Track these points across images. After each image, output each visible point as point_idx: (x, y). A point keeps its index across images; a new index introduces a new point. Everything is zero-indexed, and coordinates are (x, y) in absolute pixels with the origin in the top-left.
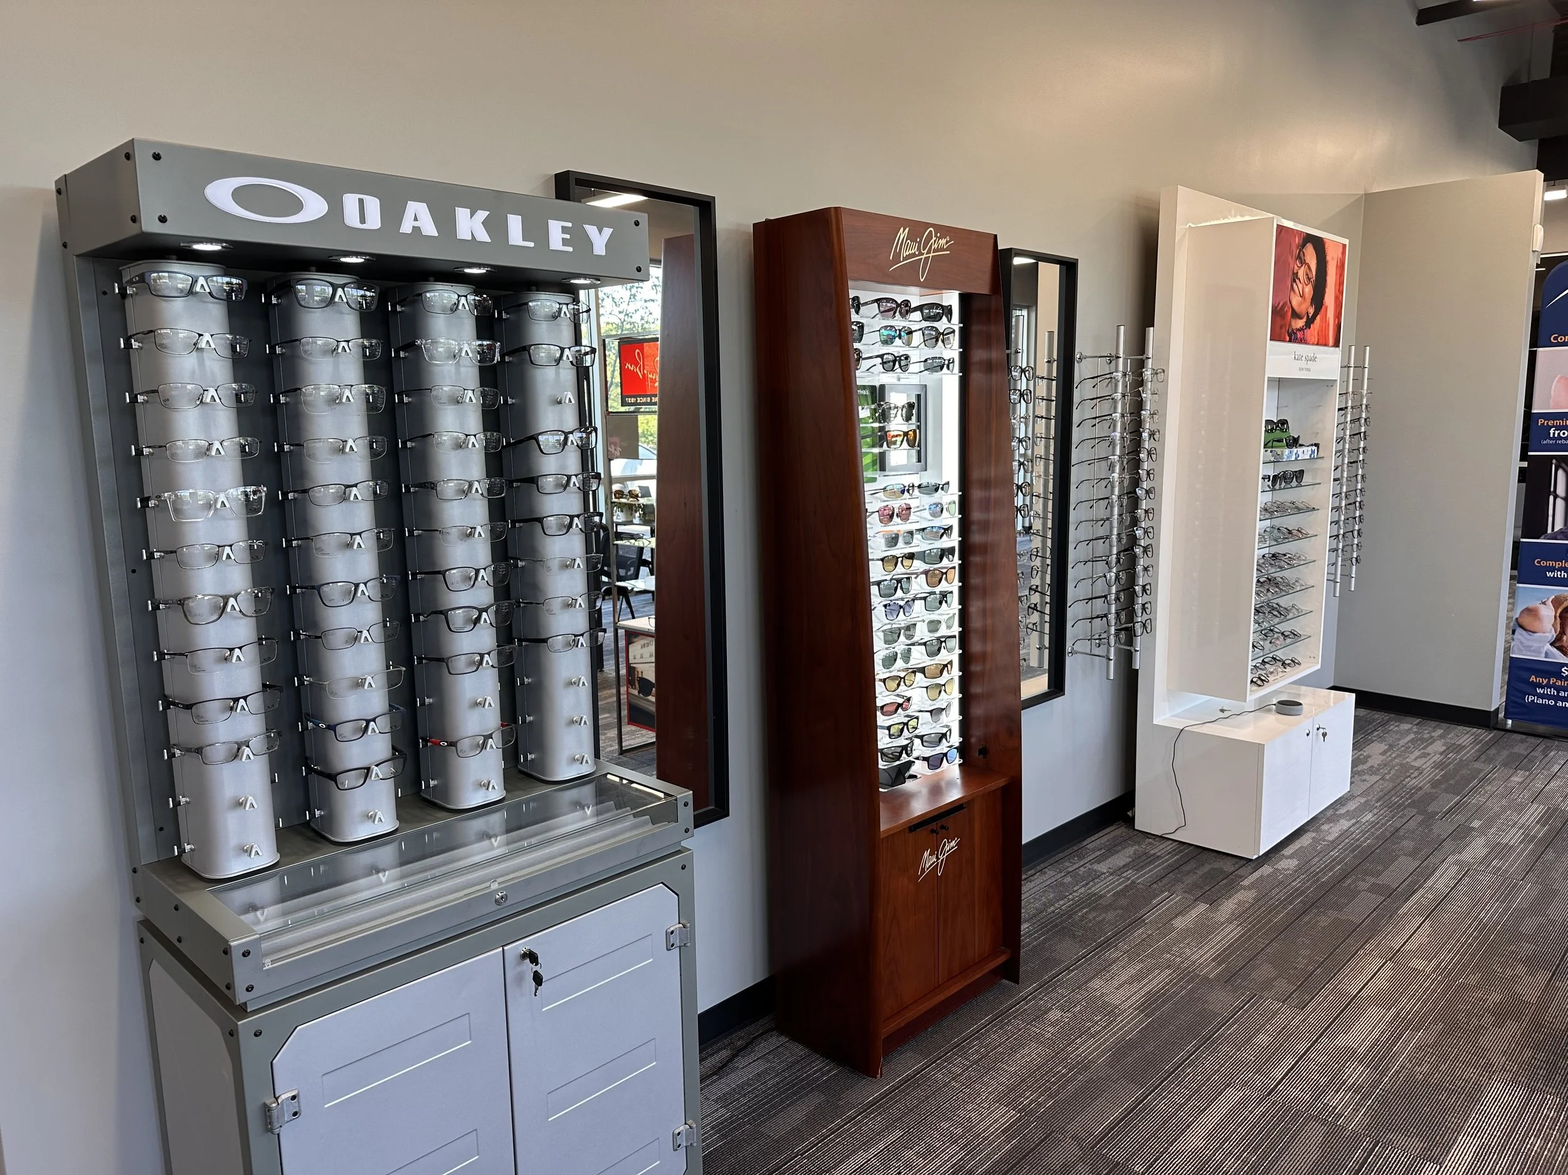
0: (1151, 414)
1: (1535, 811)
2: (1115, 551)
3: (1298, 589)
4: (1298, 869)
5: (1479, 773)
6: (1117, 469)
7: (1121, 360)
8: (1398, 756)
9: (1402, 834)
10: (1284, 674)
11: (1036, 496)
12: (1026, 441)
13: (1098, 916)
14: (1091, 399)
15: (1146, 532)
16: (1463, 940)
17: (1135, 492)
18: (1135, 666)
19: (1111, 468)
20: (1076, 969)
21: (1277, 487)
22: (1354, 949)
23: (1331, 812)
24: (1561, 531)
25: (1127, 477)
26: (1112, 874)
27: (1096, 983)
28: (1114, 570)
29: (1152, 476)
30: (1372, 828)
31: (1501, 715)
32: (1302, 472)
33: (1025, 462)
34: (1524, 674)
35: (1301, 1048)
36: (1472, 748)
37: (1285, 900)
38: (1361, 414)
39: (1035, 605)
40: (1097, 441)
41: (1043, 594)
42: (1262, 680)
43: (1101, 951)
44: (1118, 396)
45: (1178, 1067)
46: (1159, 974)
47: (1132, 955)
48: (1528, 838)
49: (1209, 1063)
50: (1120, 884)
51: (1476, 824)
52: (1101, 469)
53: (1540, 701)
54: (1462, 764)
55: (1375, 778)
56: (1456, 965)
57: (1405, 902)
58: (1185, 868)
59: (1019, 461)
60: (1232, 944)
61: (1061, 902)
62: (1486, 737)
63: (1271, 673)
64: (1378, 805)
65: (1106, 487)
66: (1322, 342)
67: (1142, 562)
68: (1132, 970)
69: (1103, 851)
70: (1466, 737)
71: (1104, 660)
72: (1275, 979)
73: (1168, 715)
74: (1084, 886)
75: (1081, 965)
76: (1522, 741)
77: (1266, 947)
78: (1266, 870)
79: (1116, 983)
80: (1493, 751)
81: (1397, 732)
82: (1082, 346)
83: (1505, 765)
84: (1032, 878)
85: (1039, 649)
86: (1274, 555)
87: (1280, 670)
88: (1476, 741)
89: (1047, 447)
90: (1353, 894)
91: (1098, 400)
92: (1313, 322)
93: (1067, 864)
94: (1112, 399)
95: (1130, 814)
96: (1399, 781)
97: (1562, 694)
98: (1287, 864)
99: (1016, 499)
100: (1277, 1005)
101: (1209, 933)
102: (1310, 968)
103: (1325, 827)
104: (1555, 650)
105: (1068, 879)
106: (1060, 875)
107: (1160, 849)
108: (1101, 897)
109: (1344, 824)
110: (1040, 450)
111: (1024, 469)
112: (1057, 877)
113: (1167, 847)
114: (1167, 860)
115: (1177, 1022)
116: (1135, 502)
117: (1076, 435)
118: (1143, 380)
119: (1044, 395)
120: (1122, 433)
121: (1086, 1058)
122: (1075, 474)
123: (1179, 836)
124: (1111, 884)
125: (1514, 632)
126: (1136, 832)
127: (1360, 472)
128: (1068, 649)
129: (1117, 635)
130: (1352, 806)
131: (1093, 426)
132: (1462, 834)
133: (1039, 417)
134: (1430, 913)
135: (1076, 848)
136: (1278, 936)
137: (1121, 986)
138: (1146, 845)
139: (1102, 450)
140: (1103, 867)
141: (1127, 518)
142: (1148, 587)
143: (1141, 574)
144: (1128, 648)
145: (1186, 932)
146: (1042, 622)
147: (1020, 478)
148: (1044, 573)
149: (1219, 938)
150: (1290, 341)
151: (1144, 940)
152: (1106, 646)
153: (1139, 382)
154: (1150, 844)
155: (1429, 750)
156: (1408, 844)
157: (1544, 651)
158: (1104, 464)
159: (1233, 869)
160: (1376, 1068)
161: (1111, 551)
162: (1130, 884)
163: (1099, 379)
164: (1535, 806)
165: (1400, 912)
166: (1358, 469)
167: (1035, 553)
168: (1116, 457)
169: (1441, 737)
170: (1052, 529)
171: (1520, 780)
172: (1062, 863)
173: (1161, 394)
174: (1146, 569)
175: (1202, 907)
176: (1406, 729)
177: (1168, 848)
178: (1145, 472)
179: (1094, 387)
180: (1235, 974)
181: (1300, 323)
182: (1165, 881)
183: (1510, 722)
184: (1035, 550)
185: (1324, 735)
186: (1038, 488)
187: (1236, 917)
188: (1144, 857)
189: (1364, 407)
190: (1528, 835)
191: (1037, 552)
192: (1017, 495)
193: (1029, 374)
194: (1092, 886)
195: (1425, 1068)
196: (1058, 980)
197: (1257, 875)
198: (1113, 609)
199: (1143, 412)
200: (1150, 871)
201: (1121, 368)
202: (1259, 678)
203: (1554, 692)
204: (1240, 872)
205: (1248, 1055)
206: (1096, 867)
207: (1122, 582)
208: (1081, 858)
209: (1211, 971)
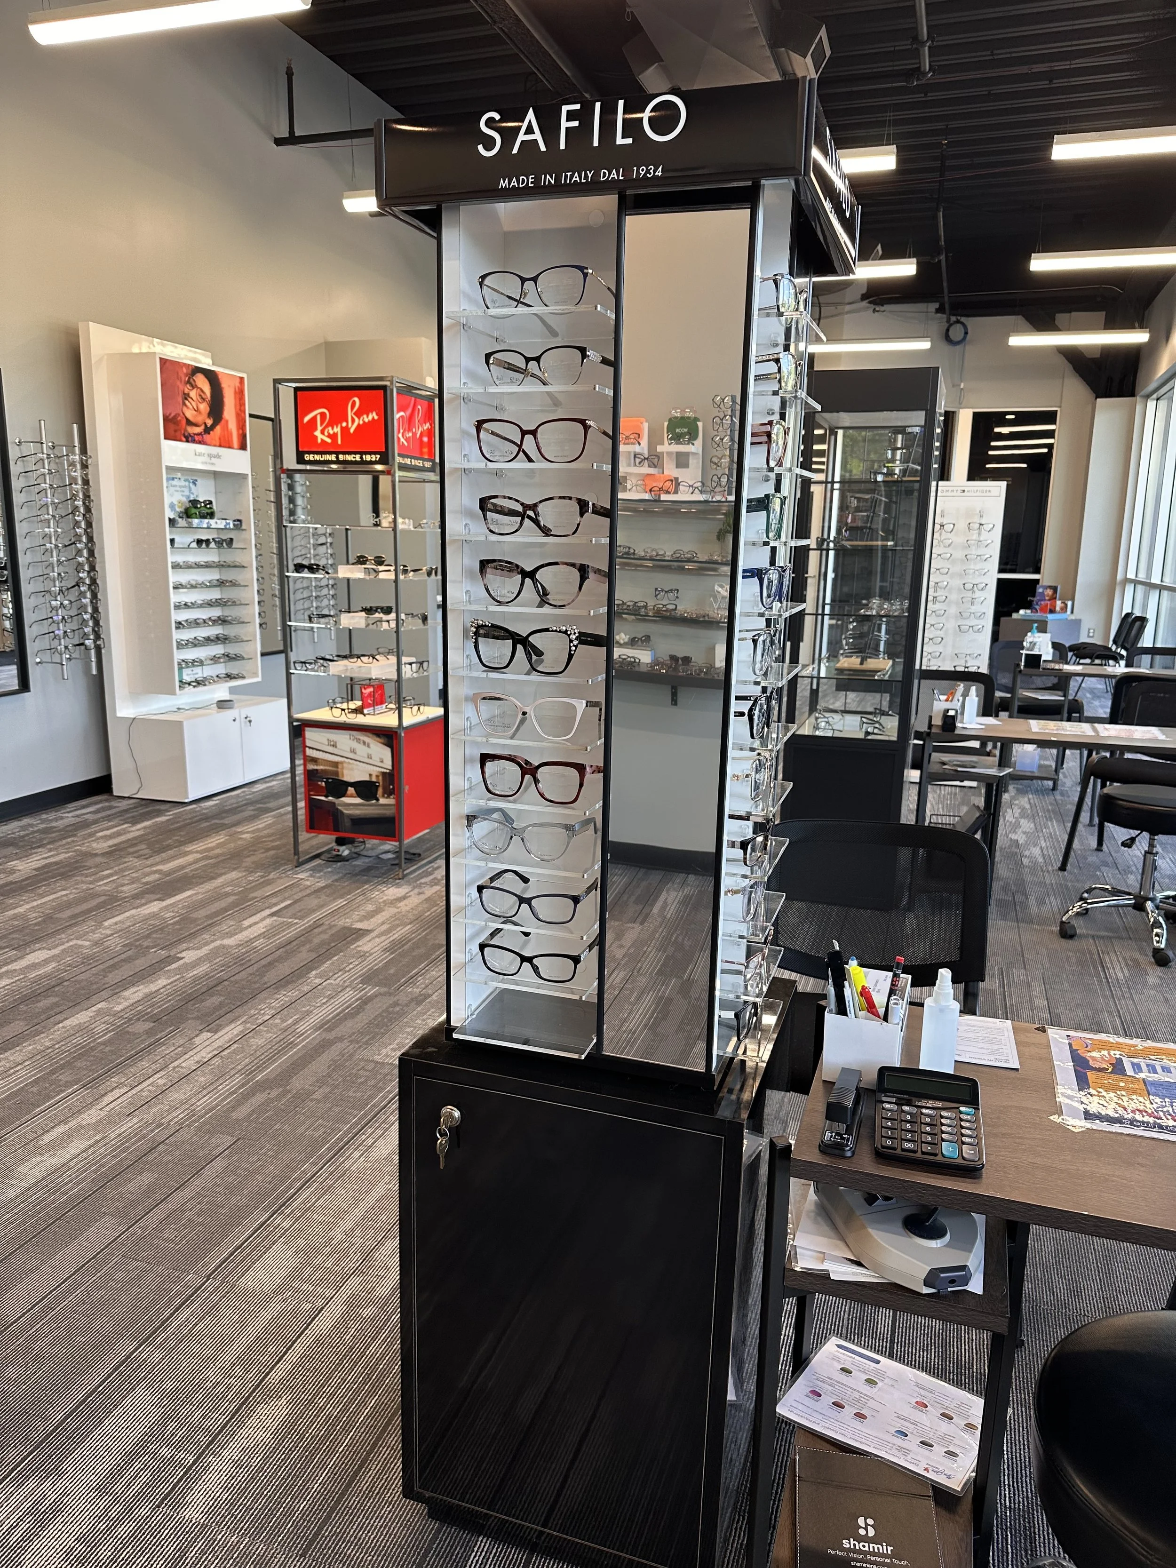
2: (57, 585)
4: (215, 805)
6: (52, 525)
7: (44, 446)
13: (44, 836)
27: (14, 862)
32: (231, 539)
37: (189, 818)
44: (46, 471)
46: (63, 855)
47: (53, 849)
50: (75, 821)
58: (133, 810)
60: (129, 839)
61: (22, 832)
66: (225, 445)
68: (46, 855)
69: (78, 807)
73: (125, 710)
74: (47, 824)
77: (151, 838)
78: (191, 807)
79: (28, 861)
90: (240, 812)
92: (212, 430)
93: (43, 816)
98: (210, 803)
101: (118, 836)
103: (258, 786)
105: (37, 822)
106: (33, 821)
107: (124, 803)
108: (55, 828)
109: (273, 784)
112: (30, 822)
114: (123, 808)
123: (140, 795)
124: (69, 822)
126: (113, 797)
135: (58, 808)
137: (31, 862)
138: (114, 803)
145: (102, 837)
149: (123, 837)
150: (188, 442)
151: (67, 843)
154: (118, 802)
159: (168, 808)
162: (83, 820)
168: (49, 516)
172: (40, 815)
175: (126, 826)
177: (130, 803)
181: (197, 430)
182: (111, 817)
185: (250, 721)
187: (145, 828)
188: (107, 808)
197: (181, 809)
200: (105, 813)
201: (45, 451)
204: (171, 809)
206: (65, 815)
208: (57, 812)
209: (103, 850)
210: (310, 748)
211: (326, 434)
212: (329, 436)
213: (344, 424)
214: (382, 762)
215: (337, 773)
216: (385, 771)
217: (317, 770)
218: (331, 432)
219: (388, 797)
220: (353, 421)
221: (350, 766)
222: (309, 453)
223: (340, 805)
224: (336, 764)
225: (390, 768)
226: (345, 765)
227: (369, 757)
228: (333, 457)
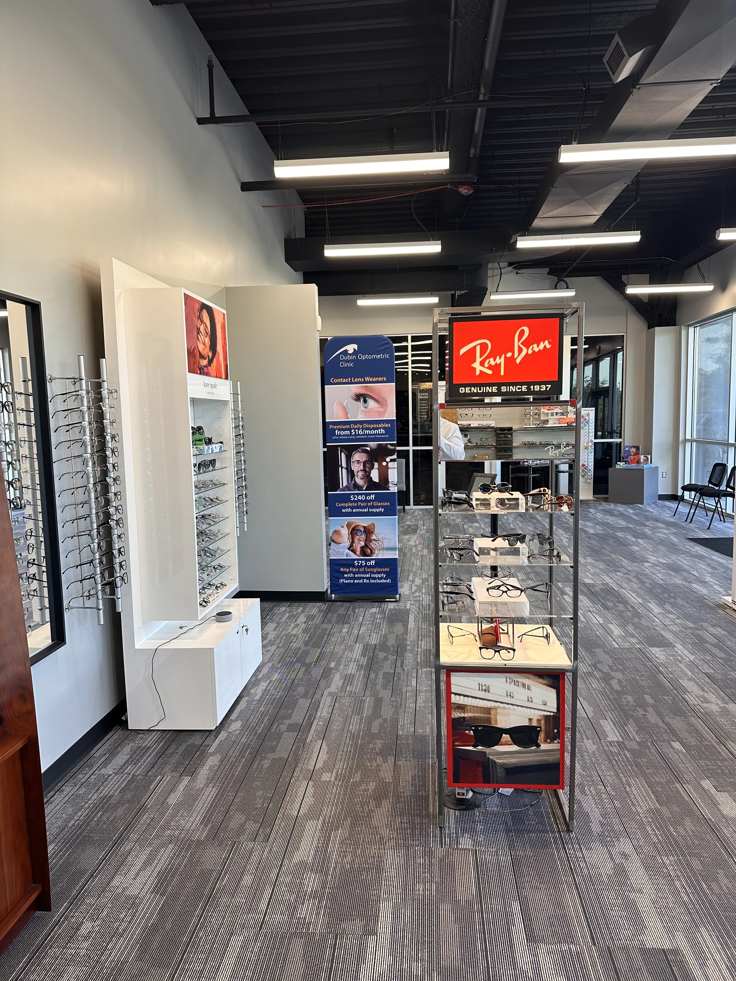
0: (110, 422)
1: (358, 648)
2: (95, 526)
3: (220, 537)
4: (243, 726)
5: (326, 631)
6: (90, 464)
7: (84, 382)
8: (283, 629)
9: (296, 683)
10: (218, 594)
11: (25, 487)
12: (12, 445)
13: (110, 816)
14: (64, 411)
15: (117, 509)
16: (345, 749)
17: (106, 480)
18: (119, 610)
19: (85, 463)
20: (99, 873)
21: (201, 471)
22: (288, 779)
23: (254, 678)
24: (346, 487)
25: (99, 469)
26: (116, 774)
27: (116, 882)
28: (96, 541)
29: (116, 468)
30: (280, 683)
31: (329, 592)
32: (214, 460)
33: (14, 462)
34: (337, 568)
35: (273, 876)
36: (319, 616)
37: (239, 755)
38: (239, 423)
39: (34, 575)
40: (72, 443)
41: (39, 565)
42: (206, 602)
43: (117, 847)
44: (85, 408)
45: (193, 935)
46: (165, 851)
47: (141, 842)
48: (360, 667)
49: (215, 919)
50: (124, 780)
51: (333, 665)
52: (77, 464)
53: (346, 582)
54: (316, 627)
55: (274, 648)
56: (346, 769)
57: (309, 732)
58: (171, 750)
59: (8, 461)
60: (212, 804)
61: (80, 813)
62: (324, 607)
63: (210, 595)
64: (279, 666)
65: (82, 477)
66: (218, 376)
67: (116, 532)
68: (143, 857)
69: (107, 755)
70: (314, 608)
71: (95, 611)
72: (245, 822)
73: (145, 640)
74: (97, 791)
75: (103, 867)
76: (342, 606)
77: (234, 798)
78: (223, 735)
79: (132, 874)
80: (329, 615)
81: (279, 614)
82: (51, 369)
83: (337, 622)
84: (52, 799)
85: (41, 610)
86: (203, 516)
87: (215, 592)
88: (320, 611)
89: (30, 448)
90: (279, 736)
91: (69, 411)
92: (212, 362)
93: (81, 776)
94: (81, 411)
95: (123, 718)
96: (287, 647)
97: (356, 576)
98: (235, 726)
99: (8, 493)
100: (251, 845)
101: (195, 801)
102: (266, 805)
103: (253, 691)
104: (350, 552)
105: (82, 791)
106: (75, 789)
107: (149, 741)
108: (111, 797)
109: (263, 685)
110: (24, 450)
111: (13, 467)
112: (73, 792)
113: (154, 736)
114: (155, 748)
115: (185, 892)
116: (106, 489)
117: (54, 438)
118: (101, 397)
119: (24, 407)
120: (91, 437)
121: (118, 961)
122: (57, 469)
123: (161, 727)
124: (117, 782)
125: (330, 545)
126: (129, 732)
127: (243, 458)
128: (65, 605)
129: (103, 590)
130: (265, 670)
131: (67, 431)
132: (327, 673)
133: (21, 425)
134: (324, 735)
135: (85, 760)
136: (240, 786)
137: (137, 875)
138: (138, 741)
139: (76, 450)
140: (109, 770)
141: (102, 501)
142: (122, 550)
143: (117, 541)
144: (112, 597)
145: (179, 805)
146: (41, 588)
147: (9, 475)
148: (38, 549)
149: (201, 803)
150: (200, 374)
151: (149, 825)
152: (95, 598)
153: (99, 399)
154: (141, 738)
155: (298, 622)
156: (301, 689)
157: (345, 553)
158: (79, 460)
159: (202, 741)
160: (322, 872)
161: (92, 526)
162: (132, 778)
163: (68, 395)
164: (357, 645)
165: (308, 741)
166: (241, 457)
167: (29, 534)
168: (88, 455)
169: (303, 612)
170: (42, 512)
171: (347, 630)
172: (76, 777)
173: (115, 407)
174: (119, 537)
175: (186, 780)
176: (283, 609)
177: (155, 738)
178: (111, 465)
179: (64, 401)
180: (218, 829)
181: (204, 362)
182: (156, 767)
183: (333, 596)
184: (29, 531)
185: (247, 630)
186: (27, 481)
187: (210, 780)
188: (139, 751)
189: (240, 418)
190: (359, 665)
191: (31, 532)
192: (9, 490)
193: (8, 388)
194: (103, 790)
195: (349, 858)
196: (85, 892)
197: (218, 741)
198: (98, 570)
199: (104, 421)
200: (145, 761)
201: (84, 388)
202: (204, 601)
203: (352, 575)
204: (207, 742)
205: (240, 899)
206: (103, 771)
207: (103, 549)
208: (91, 767)
209: (202, 833)
210: (456, 694)
211: (486, 365)
212: (490, 367)
213: (509, 355)
214: (545, 704)
215: (489, 720)
216: (549, 714)
217: (464, 718)
218: (493, 363)
219: (552, 741)
220: (520, 350)
221: (506, 711)
222: (465, 386)
223: (491, 754)
224: (488, 710)
225: (555, 711)
226: (499, 711)
227: (530, 700)
228: (495, 389)
